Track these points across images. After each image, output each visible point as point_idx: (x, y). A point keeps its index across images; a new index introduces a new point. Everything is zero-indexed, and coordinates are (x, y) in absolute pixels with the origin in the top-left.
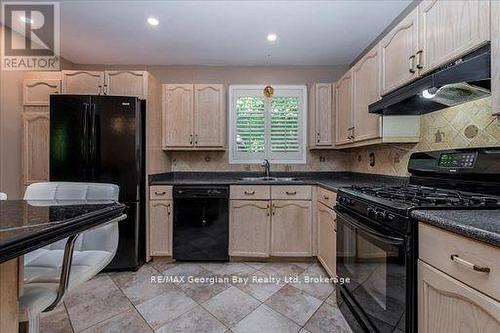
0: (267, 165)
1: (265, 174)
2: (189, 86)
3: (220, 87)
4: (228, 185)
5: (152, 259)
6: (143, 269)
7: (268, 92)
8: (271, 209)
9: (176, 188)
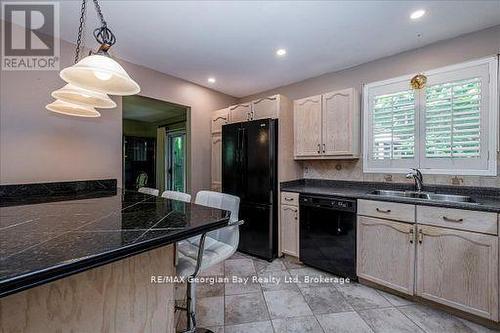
0: (419, 176)
1: (414, 188)
2: (317, 98)
3: (350, 91)
4: (355, 199)
5: (284, 255)
6: (276, 262)
7: (416, 83)
8: (416, 236)
9: (302, 196)
